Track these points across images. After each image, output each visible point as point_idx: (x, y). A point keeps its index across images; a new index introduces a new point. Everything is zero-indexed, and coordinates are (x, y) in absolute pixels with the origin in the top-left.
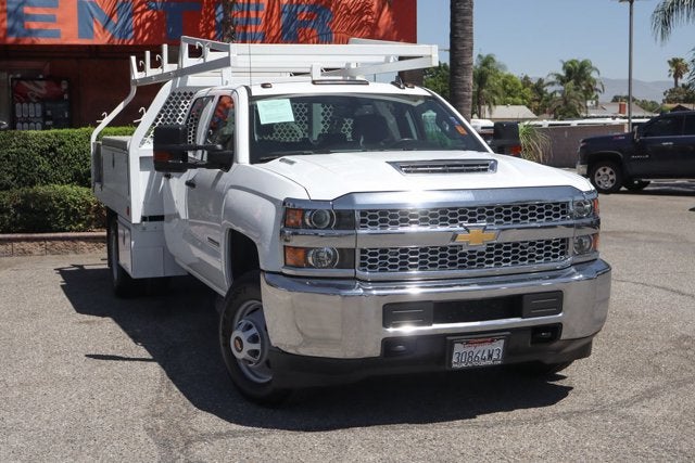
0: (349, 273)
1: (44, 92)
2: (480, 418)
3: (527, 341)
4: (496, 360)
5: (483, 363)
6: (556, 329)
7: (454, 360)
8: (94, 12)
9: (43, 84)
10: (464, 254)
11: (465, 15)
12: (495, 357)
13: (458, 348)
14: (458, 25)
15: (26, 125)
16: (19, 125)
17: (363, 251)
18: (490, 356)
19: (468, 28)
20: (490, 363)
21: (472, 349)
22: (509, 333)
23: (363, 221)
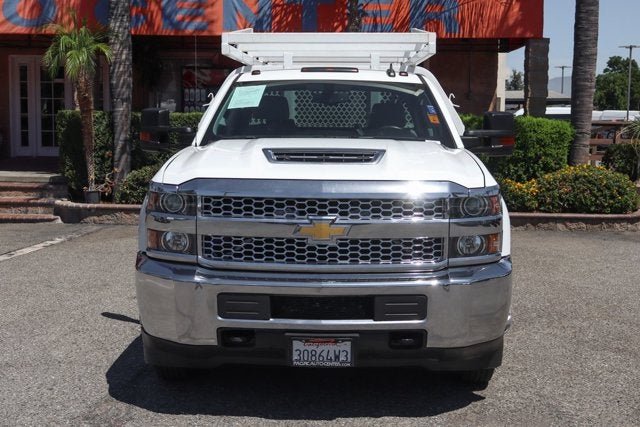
0: (191, 258)
1: (208, 79)
3: (383, 345)
4: (346, 362)
5: (329, 364)
6: (420, 335)
7: (295, 357)
8: (239, 8)
9: (207, 72)
10: (312, 248)
11: (590, 5)
12: (342, 358)
13: (297, 345)
14: (582, 15)
15: (192, 108)
16: (186, 108)
17: (208, 238)
18: (337, 357)
19: (592, 18)
20: (337, 364)
21: (314, 348)
22: (357, 335)
23: (207, 207)
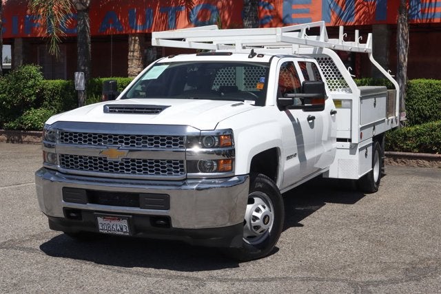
2: (134, 269)
3: (147, 223)
4: (125, 232)
5: (118, 233)
6: (167, 219)
7: (100, 227)
10: (111, 164)
12: (124, 230)
13: (100, 220)
17: (63, 155)
18: (121, 229)
20: (122, 233)
21: (109, 222)
22: (131, 216)
23: (62, 138)
